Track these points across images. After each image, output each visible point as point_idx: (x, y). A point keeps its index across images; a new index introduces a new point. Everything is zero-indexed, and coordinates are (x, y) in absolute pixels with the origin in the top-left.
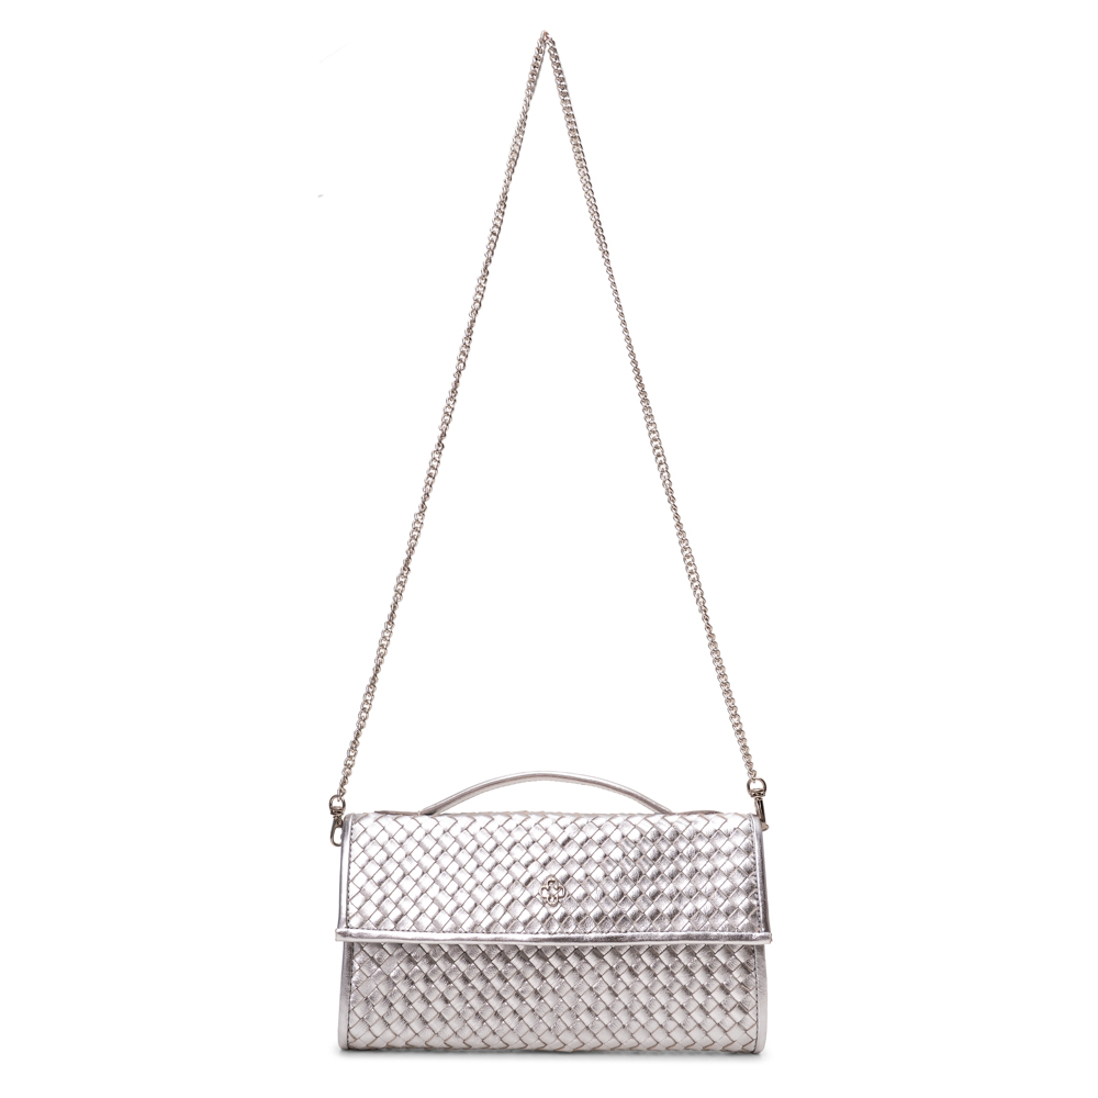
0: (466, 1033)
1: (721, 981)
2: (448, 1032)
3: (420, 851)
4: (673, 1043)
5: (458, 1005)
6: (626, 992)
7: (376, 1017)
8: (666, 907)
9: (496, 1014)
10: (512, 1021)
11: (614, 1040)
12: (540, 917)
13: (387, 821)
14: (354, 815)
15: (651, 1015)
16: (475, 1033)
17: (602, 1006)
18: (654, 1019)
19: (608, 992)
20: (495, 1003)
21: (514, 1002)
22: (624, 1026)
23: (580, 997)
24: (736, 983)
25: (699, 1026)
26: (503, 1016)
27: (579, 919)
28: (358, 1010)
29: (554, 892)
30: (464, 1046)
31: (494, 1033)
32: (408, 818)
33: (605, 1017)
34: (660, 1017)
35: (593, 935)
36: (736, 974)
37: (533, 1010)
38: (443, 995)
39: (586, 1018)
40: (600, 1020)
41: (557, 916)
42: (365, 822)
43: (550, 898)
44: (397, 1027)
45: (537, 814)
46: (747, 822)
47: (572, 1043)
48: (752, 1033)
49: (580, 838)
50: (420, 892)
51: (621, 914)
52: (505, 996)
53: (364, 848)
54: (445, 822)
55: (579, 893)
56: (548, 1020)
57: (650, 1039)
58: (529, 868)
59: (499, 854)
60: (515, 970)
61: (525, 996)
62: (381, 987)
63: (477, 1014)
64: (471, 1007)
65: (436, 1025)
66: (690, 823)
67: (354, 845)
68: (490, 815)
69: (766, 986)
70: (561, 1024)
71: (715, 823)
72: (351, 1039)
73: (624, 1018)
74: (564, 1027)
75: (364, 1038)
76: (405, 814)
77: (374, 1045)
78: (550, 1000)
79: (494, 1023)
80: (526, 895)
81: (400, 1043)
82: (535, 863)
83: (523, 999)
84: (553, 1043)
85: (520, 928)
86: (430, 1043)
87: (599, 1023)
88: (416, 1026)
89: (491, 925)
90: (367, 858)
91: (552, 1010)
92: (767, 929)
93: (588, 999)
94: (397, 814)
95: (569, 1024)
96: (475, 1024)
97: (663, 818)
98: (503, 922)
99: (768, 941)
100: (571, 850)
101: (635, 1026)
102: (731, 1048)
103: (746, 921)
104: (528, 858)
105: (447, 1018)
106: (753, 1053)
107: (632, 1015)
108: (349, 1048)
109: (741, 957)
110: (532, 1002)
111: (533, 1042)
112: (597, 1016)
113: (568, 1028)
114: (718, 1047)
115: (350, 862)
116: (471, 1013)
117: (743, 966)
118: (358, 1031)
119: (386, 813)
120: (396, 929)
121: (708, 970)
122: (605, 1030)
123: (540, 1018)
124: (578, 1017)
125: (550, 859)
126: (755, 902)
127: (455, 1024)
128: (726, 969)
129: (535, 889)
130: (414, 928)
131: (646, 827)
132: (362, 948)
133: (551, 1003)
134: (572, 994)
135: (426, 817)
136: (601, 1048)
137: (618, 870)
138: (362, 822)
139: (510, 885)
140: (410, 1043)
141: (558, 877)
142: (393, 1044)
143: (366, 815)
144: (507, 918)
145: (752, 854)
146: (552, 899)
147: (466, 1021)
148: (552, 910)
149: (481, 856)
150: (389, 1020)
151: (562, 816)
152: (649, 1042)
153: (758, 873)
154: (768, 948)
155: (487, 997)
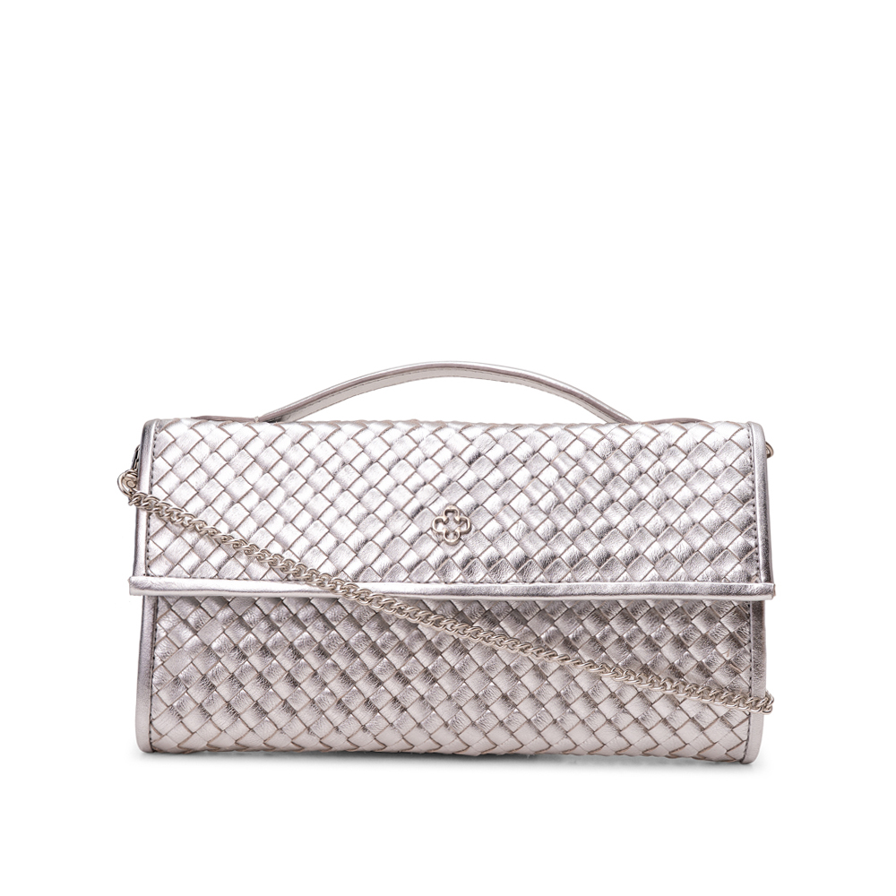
0: (324, 728)
1: (699, 658)
2: (298, 727)
3: (257, 470)
4: (625, 744)
5: (310, 688)
6: (559, 674)
7: (192, 705)
8: (620, 549)
9: (368, 702)
10: (390, 713)
11: (539, 739)
12: (433, 560)
13: (208, 430)
14: (158, 420)
15: (596, 705)
16: (337, 729)
17: (524, 693)
18: (600, 711)
19: (532, 673)
20: (367, 688)
21: (394, 687)
22: (555, 721)
23: (491, 679)
24: (721, 661)
25: (665, 721)
26: (379, 705)
27: (490, 564)
28: (163, 695)
29: (453, 525)
30: (321, 746)
31: (364, 729)
32: (239, 425)
33: (527, 708)
34: (608, 709)
35: (508, 587)
36: (721, 648)
37: (422, 698)
38: (289, 675)
39: (500, 710)
40: (520, 712)
41: (459, 559)
42: (175, 430)
43: (447, 534)
44: (222, 719)
45: (431, 423)
46: (744, 432)
47: (478, 743)
48: (741, 731)
49: (496, 453)
50: (255, 526)
51: (554, 557)
52: (382, 678)
53: (172, 466)
54: (294, 430)
55: (492, 528)
56: (445, 711)
57: (593, 739)
58: (419, 494)
59: (375, 474)
60: (396, 642)
61: (410, 677)
62: (197, 662)
63: (340, 702)
64: (332, 694)
65: (280, 717)
66: (659, 434)
67: (159, 462)
68: (363, 425)
69: (764, 666)
70: (463, 717)
71: (696, 433)
72: (154, 736)
73: (554, 709)
74: (468, 722)
75: (173, 733)
76: (234, 420)
77: (188, 745)
78: (446, 683)
79: (363, 715)
80: (414, 530)
81: (226, 741)
82: (428, 486)
83: (406, 682)
84: (449, 743)
85: (403, 575)
86: (271, 742)
87: (519, 716)
88: (250, 717)
89: (361, 571)
90: (177, 480)
91: (449, 697)
92: (769, 579)
93: (503, 683)
94: (222, 421)
95: (474, 716)
96: (337, 717)
97: (619, 426)
98: (377, 566)
99: (770, 596)
100: (480, 469)
101: (571, 721)
102: (711, 753)
103: (739, 568)
104: (417, 480)
105: (296, 707)
106: (742, 762)
107: (568, 706)
108: (153, 750)
109: (728, 625)
110: (421, 686)
111: (422, 743)
112: (515, 706)
113: (473, 724)
114: (692, 750)
115: (151, 485)
116: (331, 701)
117: (732, 637)
118: (165, 723)
119: (207, 419)
120: (218, 576)
121: (680, 643)
122: (526, 727)
123: (433, 709)
124: (487, 707)
125: (450, 482)
126: (752, 543)
127: (307, 716)
128: (707, 641)
129: (426, 521)
130: (245, 576)
131: (592, 436)
132: (170, 607)
133: (447, 687)
134: (478, 676)
135: (267, 425)
136: (521, 751)
137: (551, 497)
138: (170, 430)
139: (389, 516)
140: (242, 742)
141: (461, 505)
142: (218, 743)
143: (177, 421)
144: (385, 561)
145: (750, 475)
146: (451, 535)
147: (323, 712)
148: (451, 552)
149: (347, 476)
150: (210, 710)
151: (468, 426)
152: (591, 743)
153: (758, 500)
154: (770, 607)
155: (355, 679)
